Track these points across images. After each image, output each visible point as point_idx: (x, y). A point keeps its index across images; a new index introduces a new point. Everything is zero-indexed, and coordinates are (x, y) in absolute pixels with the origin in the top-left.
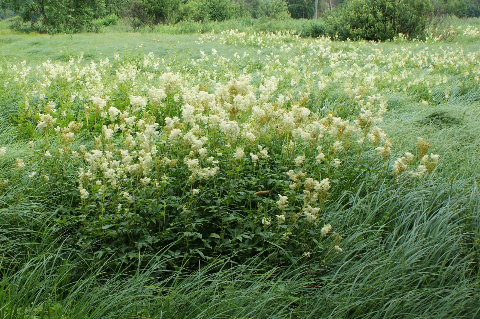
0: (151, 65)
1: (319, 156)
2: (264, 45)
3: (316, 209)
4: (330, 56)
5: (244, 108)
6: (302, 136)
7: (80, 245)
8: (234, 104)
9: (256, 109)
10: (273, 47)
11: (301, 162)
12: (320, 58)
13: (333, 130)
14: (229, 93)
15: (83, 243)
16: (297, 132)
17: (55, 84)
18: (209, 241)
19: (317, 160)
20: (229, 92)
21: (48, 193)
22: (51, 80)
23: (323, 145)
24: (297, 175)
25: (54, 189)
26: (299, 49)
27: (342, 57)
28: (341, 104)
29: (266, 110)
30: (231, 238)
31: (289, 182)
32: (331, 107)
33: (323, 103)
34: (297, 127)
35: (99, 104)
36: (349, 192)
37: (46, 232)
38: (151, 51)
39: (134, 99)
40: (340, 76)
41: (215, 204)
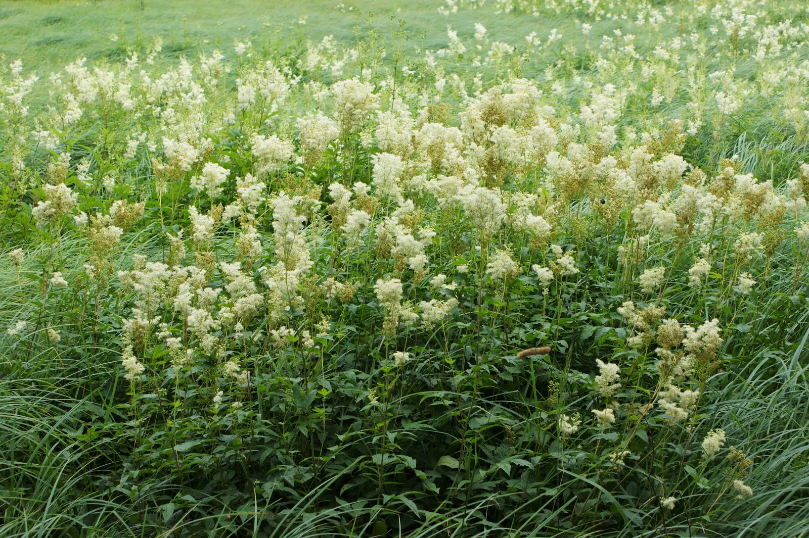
0: (326, 67)
1: (695, 268)
2: (602, 12)
3: (690, 395)
4: (758, 33)
5: (519, 156)
6: (655, 220)
7: (126, 492)
8: (493, 148)
9: (553, 159)
10: (623, 17)
11: (656, 282)
12: (733, 39)
13: (734, 205)
14: (484, 123)
15: (134, 487)
16: (643, 211)
17: (95, 114)
18: (435, 475)
19: (692, 278)
20: (482, 119)
21: (59, 372)
22: (83, 104)
23: (712, 243)
24: (644, 313)
25: (74, 362)
26: (686, 20)
27: (789, 37)
28: (777, 148)
29: (575, 161)
30: (487, 466)
31: (628, 331)
32: (753, 155)
33: (732, 146)
34: (644, 200)
35: (181, 157)
36: (777, 352)
37: (48, 464)
38: (328, 33)
39: (261, 141)
40: (778, 79)
41: (447, 387)
